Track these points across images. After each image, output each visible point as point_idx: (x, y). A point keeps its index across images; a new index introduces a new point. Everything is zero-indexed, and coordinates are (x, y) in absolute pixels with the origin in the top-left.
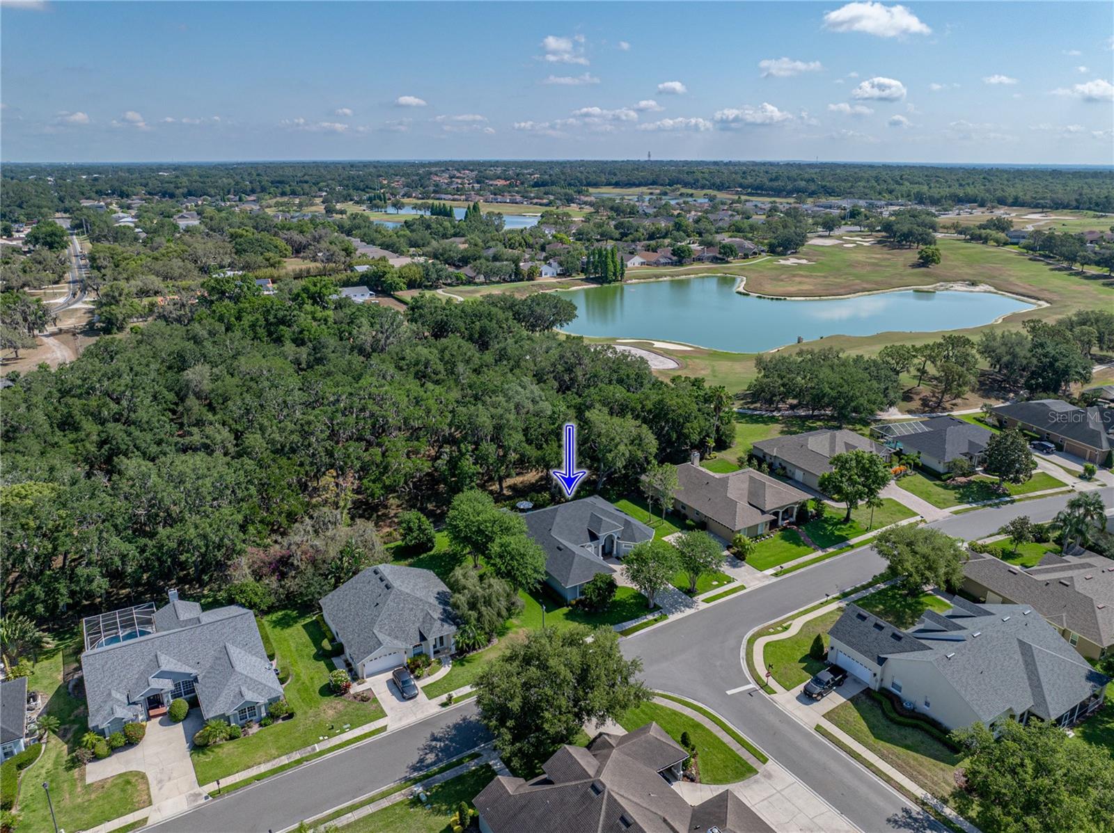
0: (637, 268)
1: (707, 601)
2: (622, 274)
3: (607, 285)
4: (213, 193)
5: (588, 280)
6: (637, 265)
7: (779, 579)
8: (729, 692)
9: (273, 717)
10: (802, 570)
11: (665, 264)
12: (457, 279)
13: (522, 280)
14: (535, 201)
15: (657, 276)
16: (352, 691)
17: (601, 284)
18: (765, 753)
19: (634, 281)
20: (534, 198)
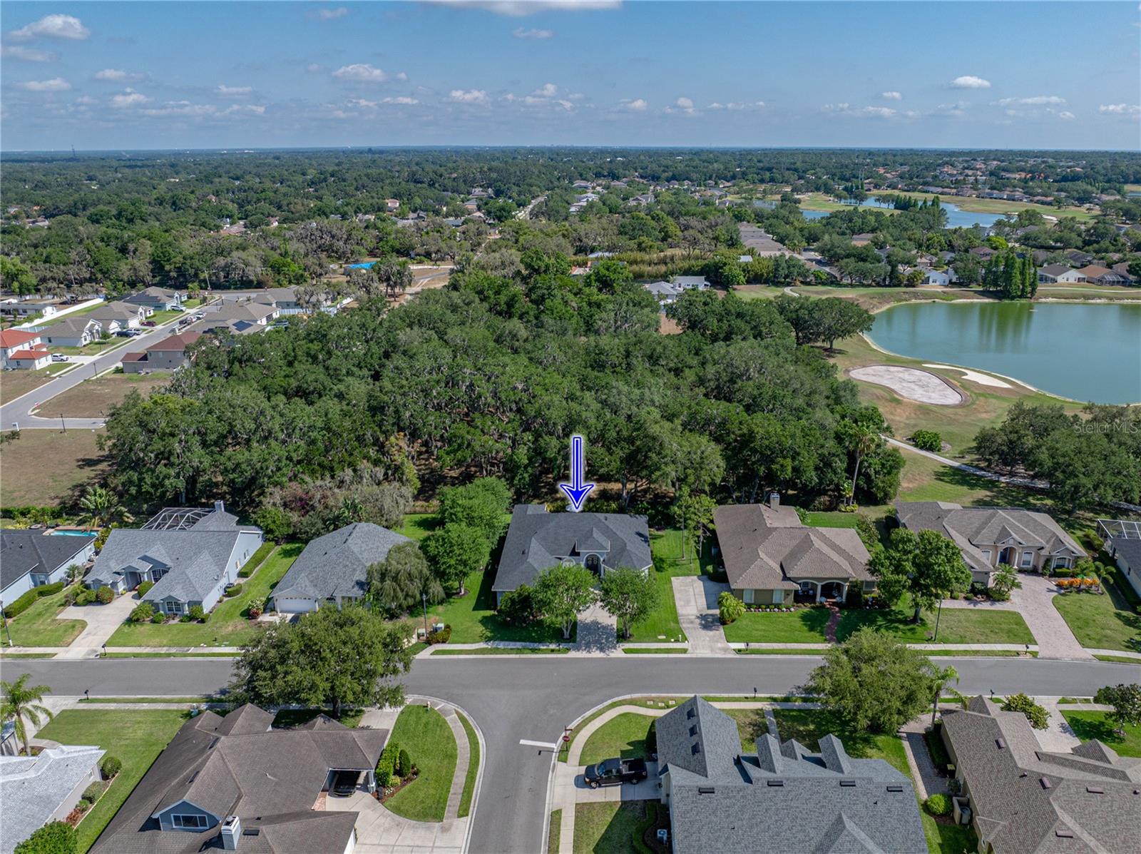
0: (1071, 285)
1: (626, 651)
2: (1034, 290)
3: (1007, 301)
4: (694, 178)
5: (984, 294)
6: (1072, 281)
7: (738, 656)
8: (522, 742)
9: (191, 618)
10: (779, 657)
11: (1112, 283)
12: (816, 277)
13: (899, 286)
14: (1039, 198)
15: (1086, 297)
16: (261, 619)
17: (1000, 299)
18: (473, 809)
19: (1050, 300)
20: (1038, 194)
